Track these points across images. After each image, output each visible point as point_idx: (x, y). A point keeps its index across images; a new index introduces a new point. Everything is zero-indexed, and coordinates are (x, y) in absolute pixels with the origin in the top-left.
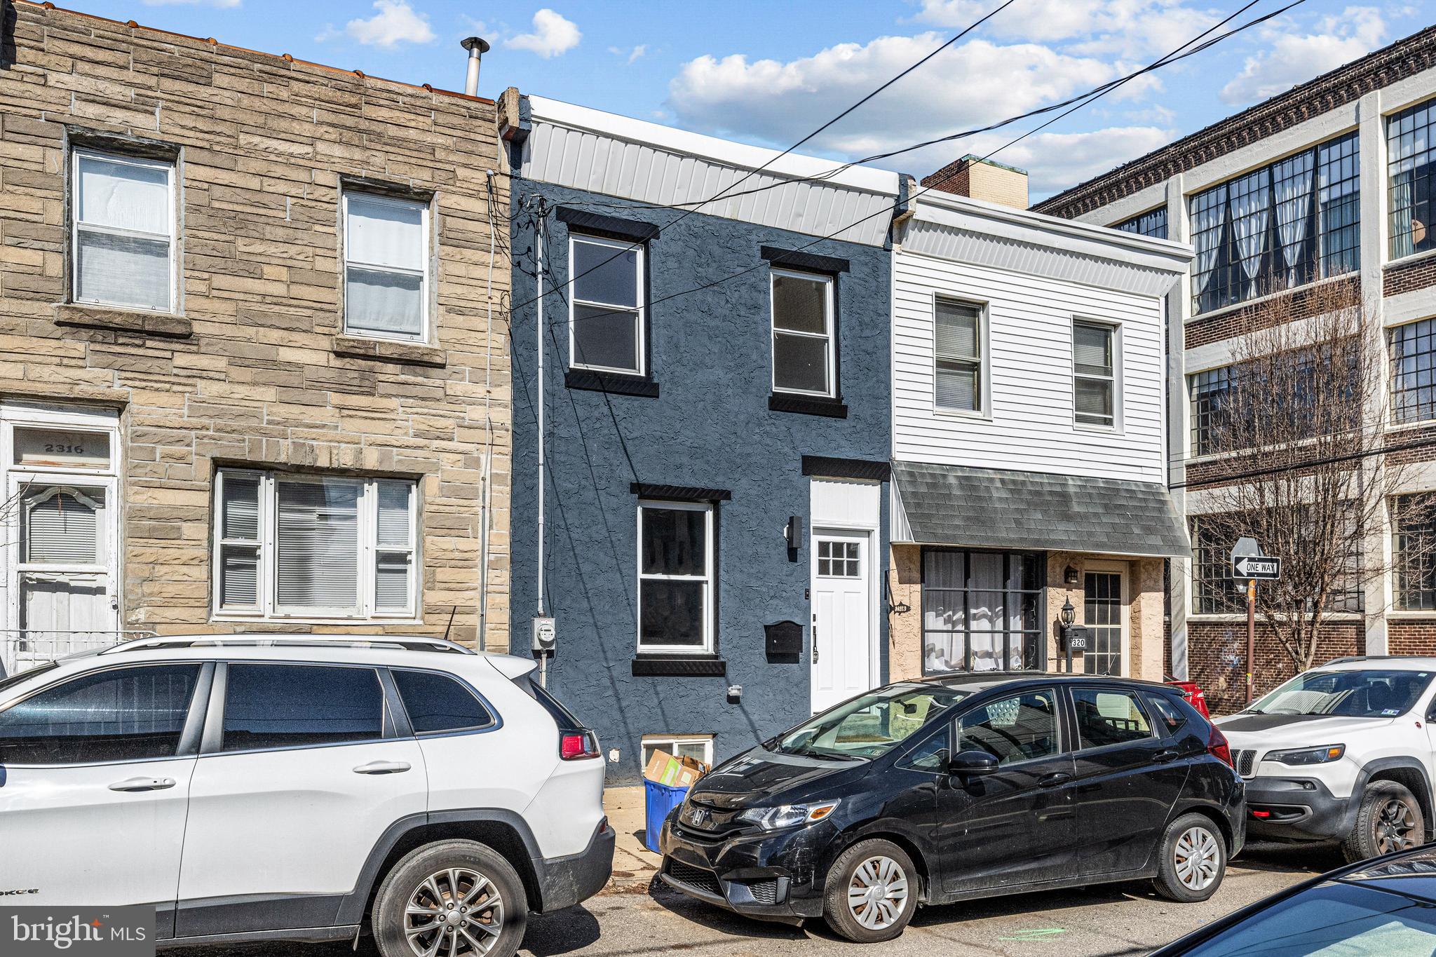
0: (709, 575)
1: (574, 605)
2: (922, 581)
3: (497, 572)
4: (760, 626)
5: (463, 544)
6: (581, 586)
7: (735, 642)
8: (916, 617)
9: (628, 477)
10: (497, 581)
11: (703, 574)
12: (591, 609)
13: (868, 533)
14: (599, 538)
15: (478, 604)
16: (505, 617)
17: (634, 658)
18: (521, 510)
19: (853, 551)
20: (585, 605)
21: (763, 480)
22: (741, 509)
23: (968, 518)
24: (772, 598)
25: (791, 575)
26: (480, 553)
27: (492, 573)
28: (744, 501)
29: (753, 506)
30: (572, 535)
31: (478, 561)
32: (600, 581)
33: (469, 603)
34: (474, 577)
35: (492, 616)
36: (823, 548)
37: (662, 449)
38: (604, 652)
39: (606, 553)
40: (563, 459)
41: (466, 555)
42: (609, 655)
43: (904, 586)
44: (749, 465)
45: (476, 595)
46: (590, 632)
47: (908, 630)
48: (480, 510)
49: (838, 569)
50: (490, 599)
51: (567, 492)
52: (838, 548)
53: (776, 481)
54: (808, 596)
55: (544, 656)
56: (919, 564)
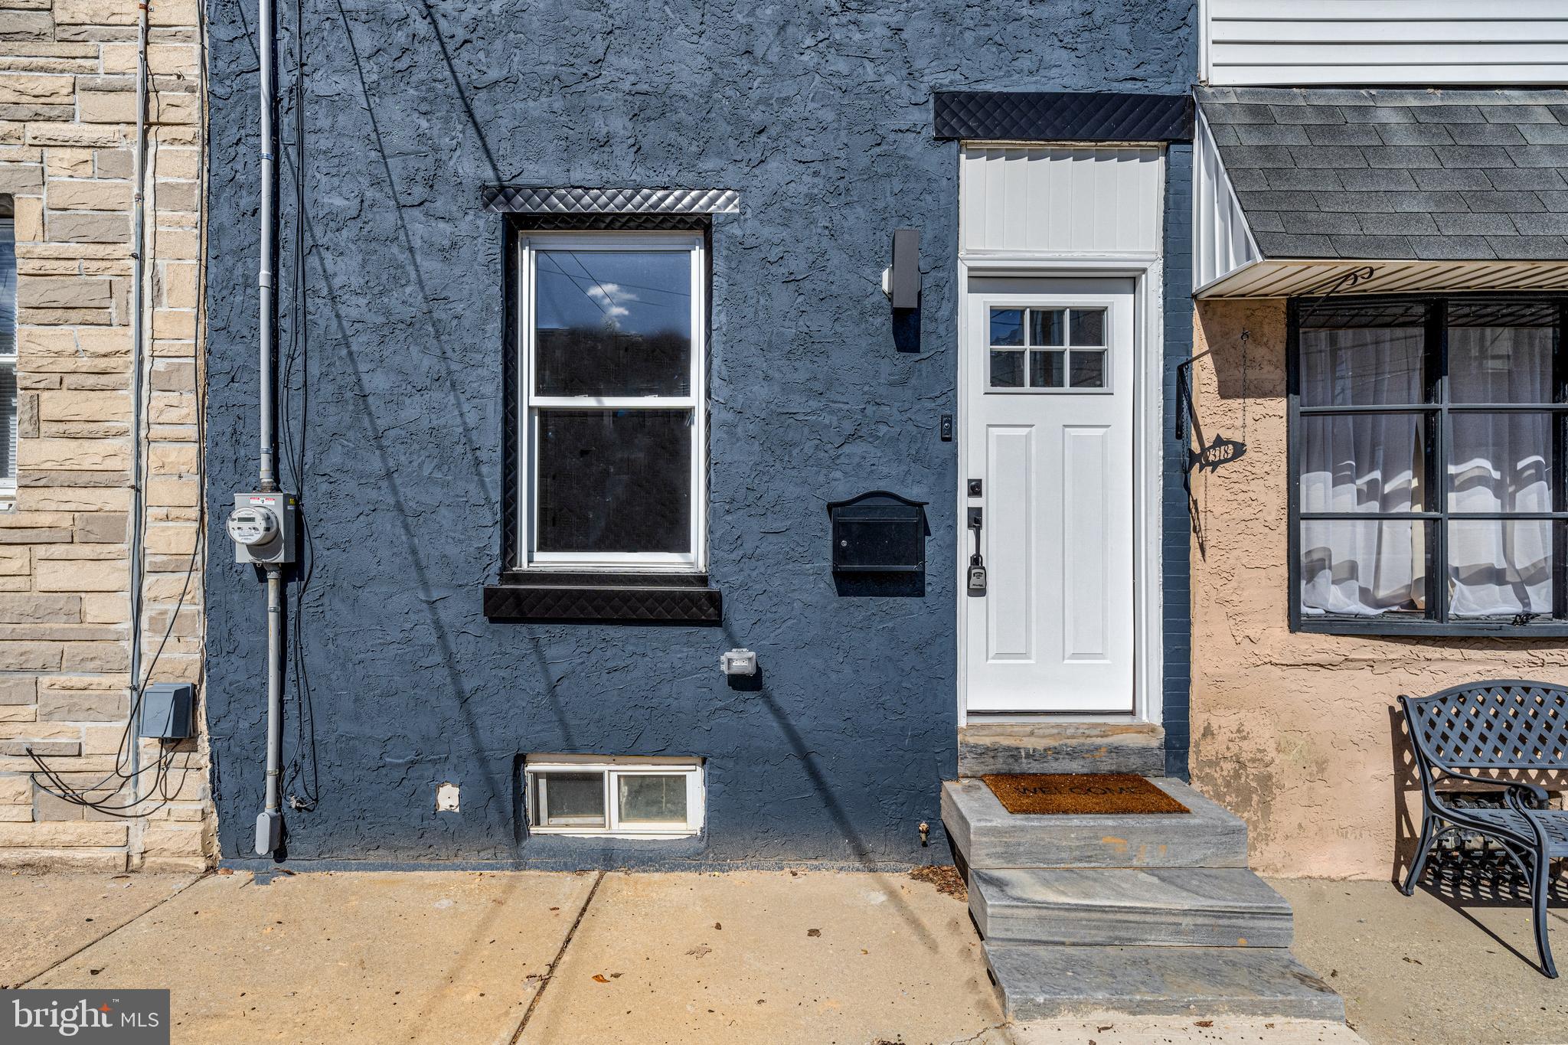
0: (695, 399)
1: (350, 464)
2: (1292, 388)
3: (173, 398)
4: (817, 506)
5: (97, 340)
6: (366, 423)
7: (748, 547)
8: (1271, 481)
9: (470, 168)
10: (173, 415)
11: (686, 392)
12: (389, 474)
13: (1129, 281)
14: (407, 313)
15: (130, 465)
16: (190, 493)
17: (494, 582)
18: (229, 261)
19: (1090, 324)
20: (375, 464)
21: (825, 160)
22: (766, 232)
23: (1444, 197)
24: (852, 437)
25: (903, 383)
26: (132, 357)
27: (159, 399)
28: (774, 212)
29: (798, 222)
30: (343, 310)
31: (130, 374)
32: (412, 409)
33: (110, 464)
34: (119, 407)
35: (158, 491)
36: (1004, 323)
37: (558, 105)
38: (420, 568)
39: (425, 350)
40: (324, 144)
41: (102, 364)
42: (432, 574)
43: (1235, 403)
44: (788, 126)
45: (127, 444)
46: (387, 524)
47: (1247, 513)
48: (133, 264)
49: (1047, 373)
50: (153, 457)
51: (332, 215)
52: (1046, 323)
53: (863, 161)
54: (948, 435)
55: (272, 576)
56: (1281, 348)
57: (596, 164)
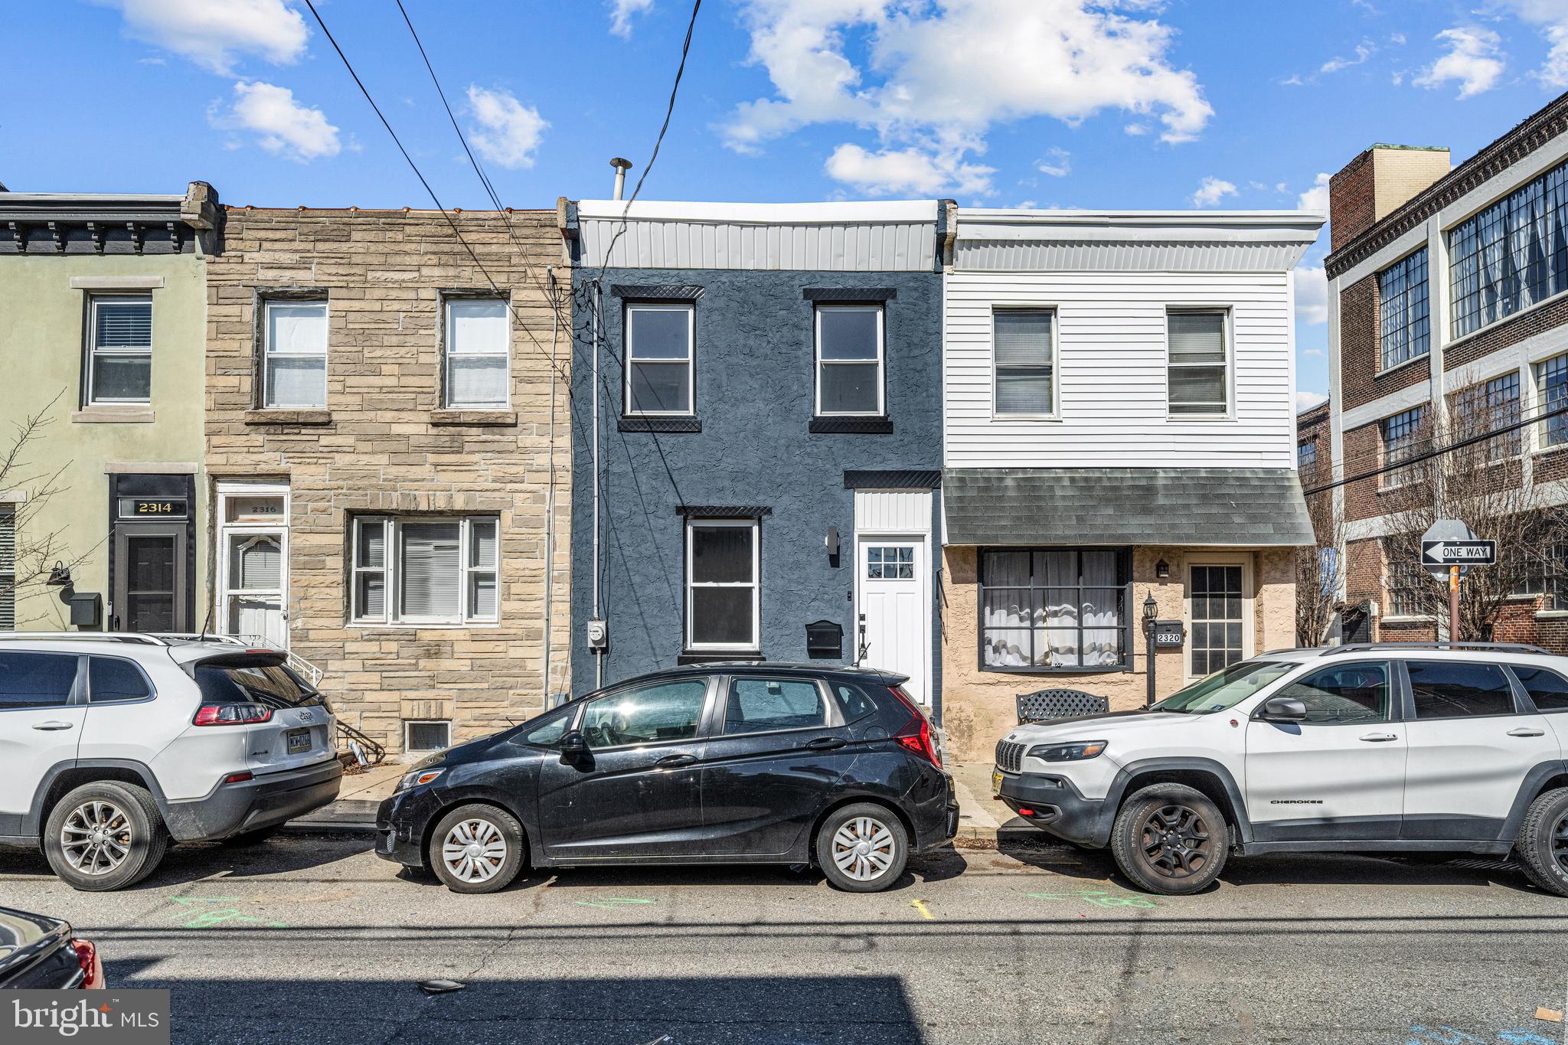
0: (755, 583)
1: (626, 610)
2: (981, 579)
3: (560, 585)
4: (802, 625)
5: (532, 564)
6: (632, 594)
7: (776, 641)
8: (972, 615)
9: (673, 500)
10: (560, 592)
11: (750, 580)
12: (641, 613)
13: (921, 538)
14: (648, 553)
15: (545, 612)
16: (566, 620)
17: (680, 654)
18: (581, 534)
19: (907, 554)
20: (636, 609)
21: (804, 495)
22: (782, 523)
24: (813, 600)
25: (833, 579)
26: (545, 570)
27: (555, 586)
28: (785, 516)
29: (794, 519)
30: (624, 552)
31: (545, 577)
32: (650, 590)
33: (536, 611)
34: (541, 589)
35: (555, 620)
36: (874, 554)
37: (705, 476)
38: (653, 649)
39: (654, 567)
40: (617, 490)
41: (534, 573)
42: (658, 651)
43: (957, 586)
44: (790, 483)
45: (543, 603)
46: (640, 633)
47: (963, 627)
48: (546, 536)
49: (891, 572)
50: (554, 607)
51: (619, 517)
52: (891, 554)
53: (818, 496)
54: (850, 597)
55: (599, 652)
56: (975, 565)
57: (719, 498)
